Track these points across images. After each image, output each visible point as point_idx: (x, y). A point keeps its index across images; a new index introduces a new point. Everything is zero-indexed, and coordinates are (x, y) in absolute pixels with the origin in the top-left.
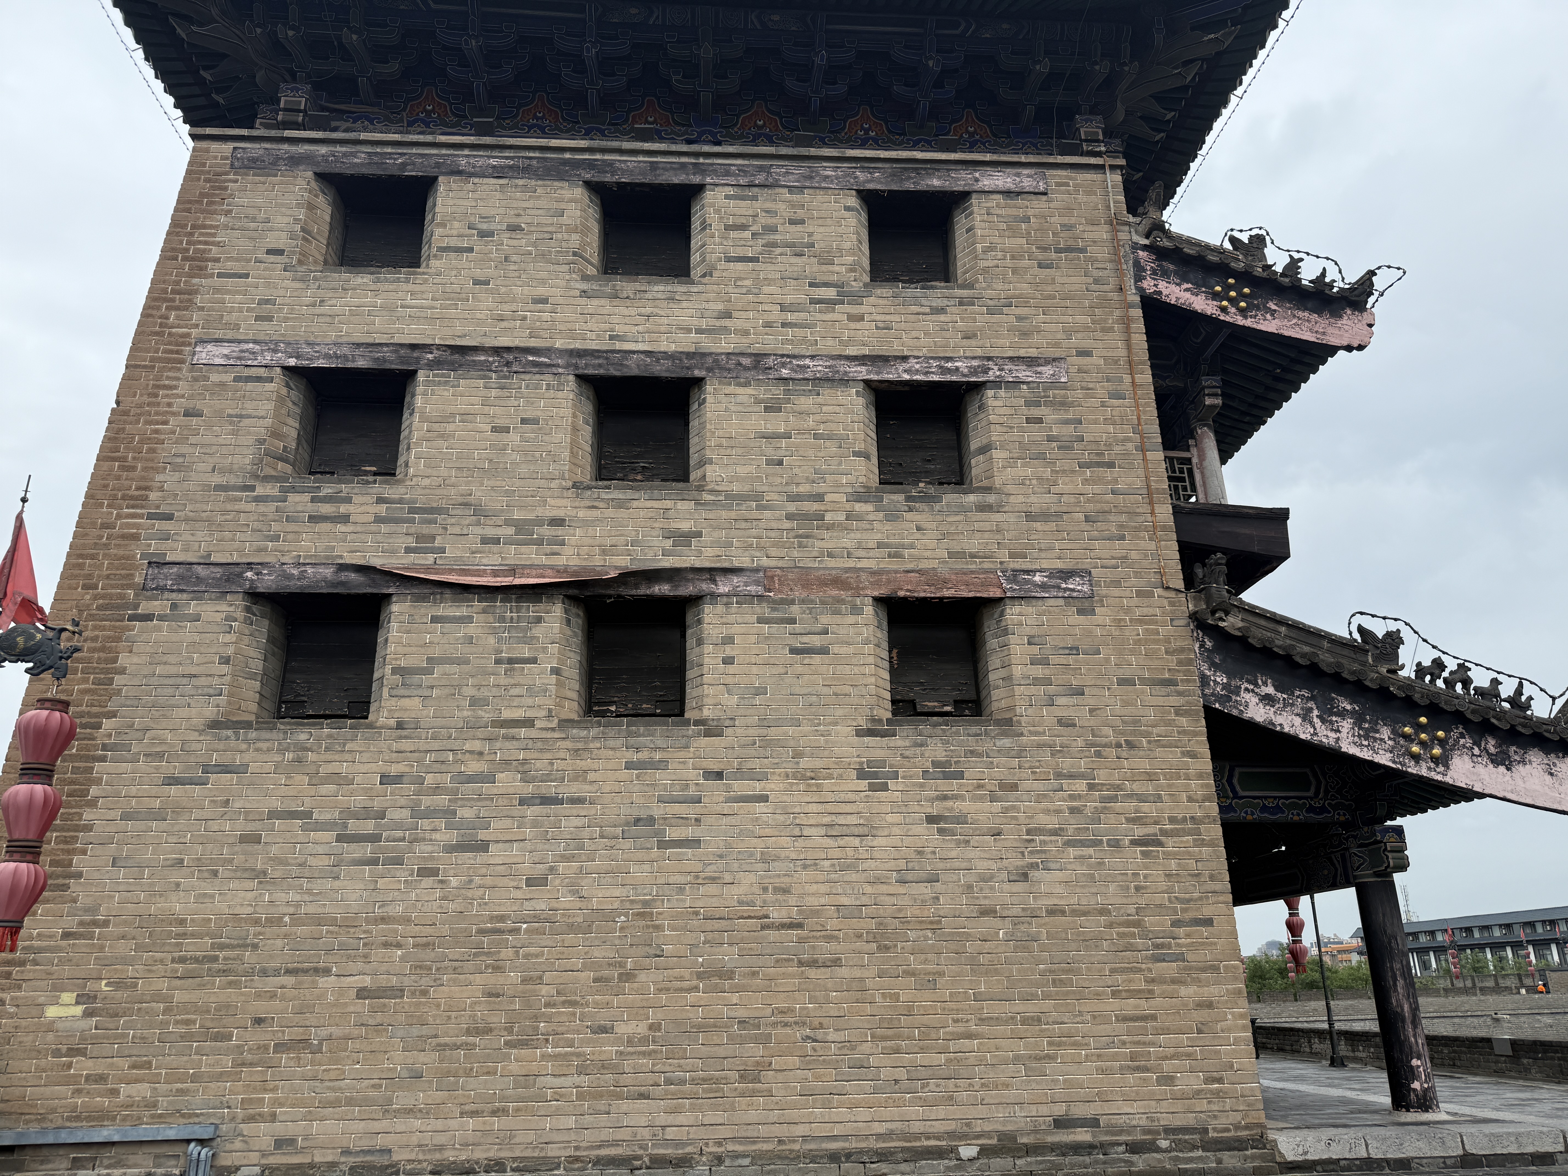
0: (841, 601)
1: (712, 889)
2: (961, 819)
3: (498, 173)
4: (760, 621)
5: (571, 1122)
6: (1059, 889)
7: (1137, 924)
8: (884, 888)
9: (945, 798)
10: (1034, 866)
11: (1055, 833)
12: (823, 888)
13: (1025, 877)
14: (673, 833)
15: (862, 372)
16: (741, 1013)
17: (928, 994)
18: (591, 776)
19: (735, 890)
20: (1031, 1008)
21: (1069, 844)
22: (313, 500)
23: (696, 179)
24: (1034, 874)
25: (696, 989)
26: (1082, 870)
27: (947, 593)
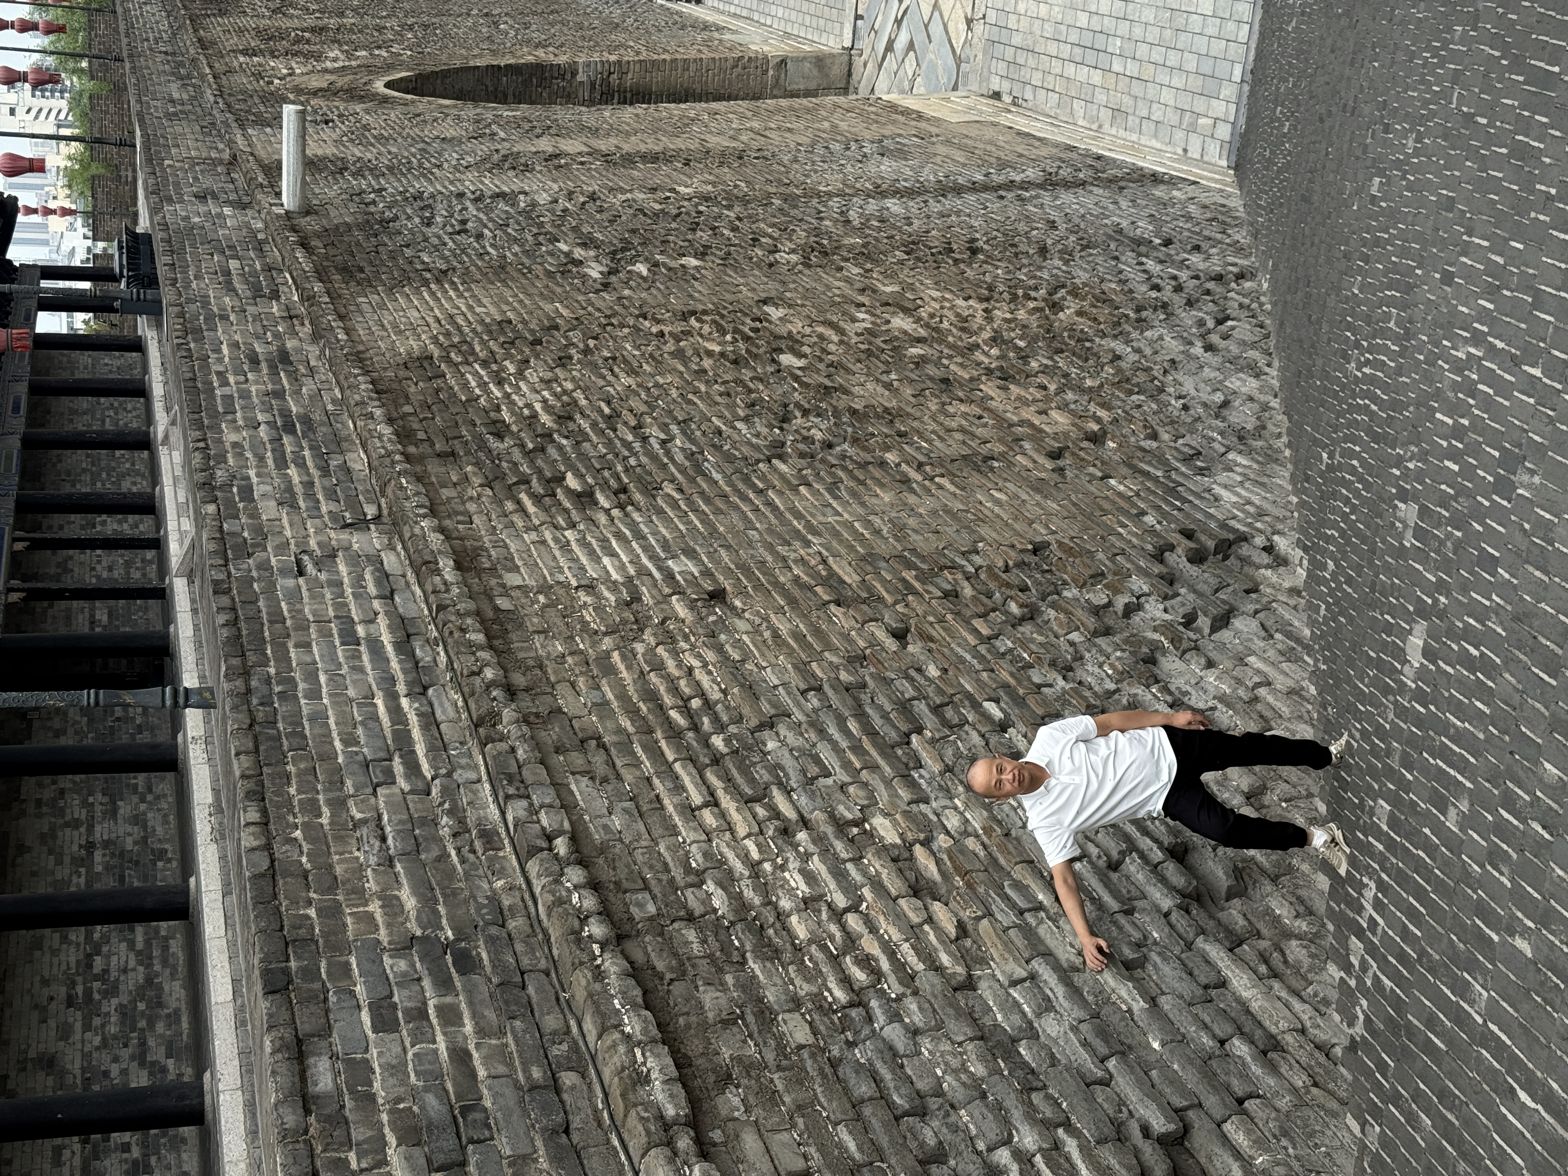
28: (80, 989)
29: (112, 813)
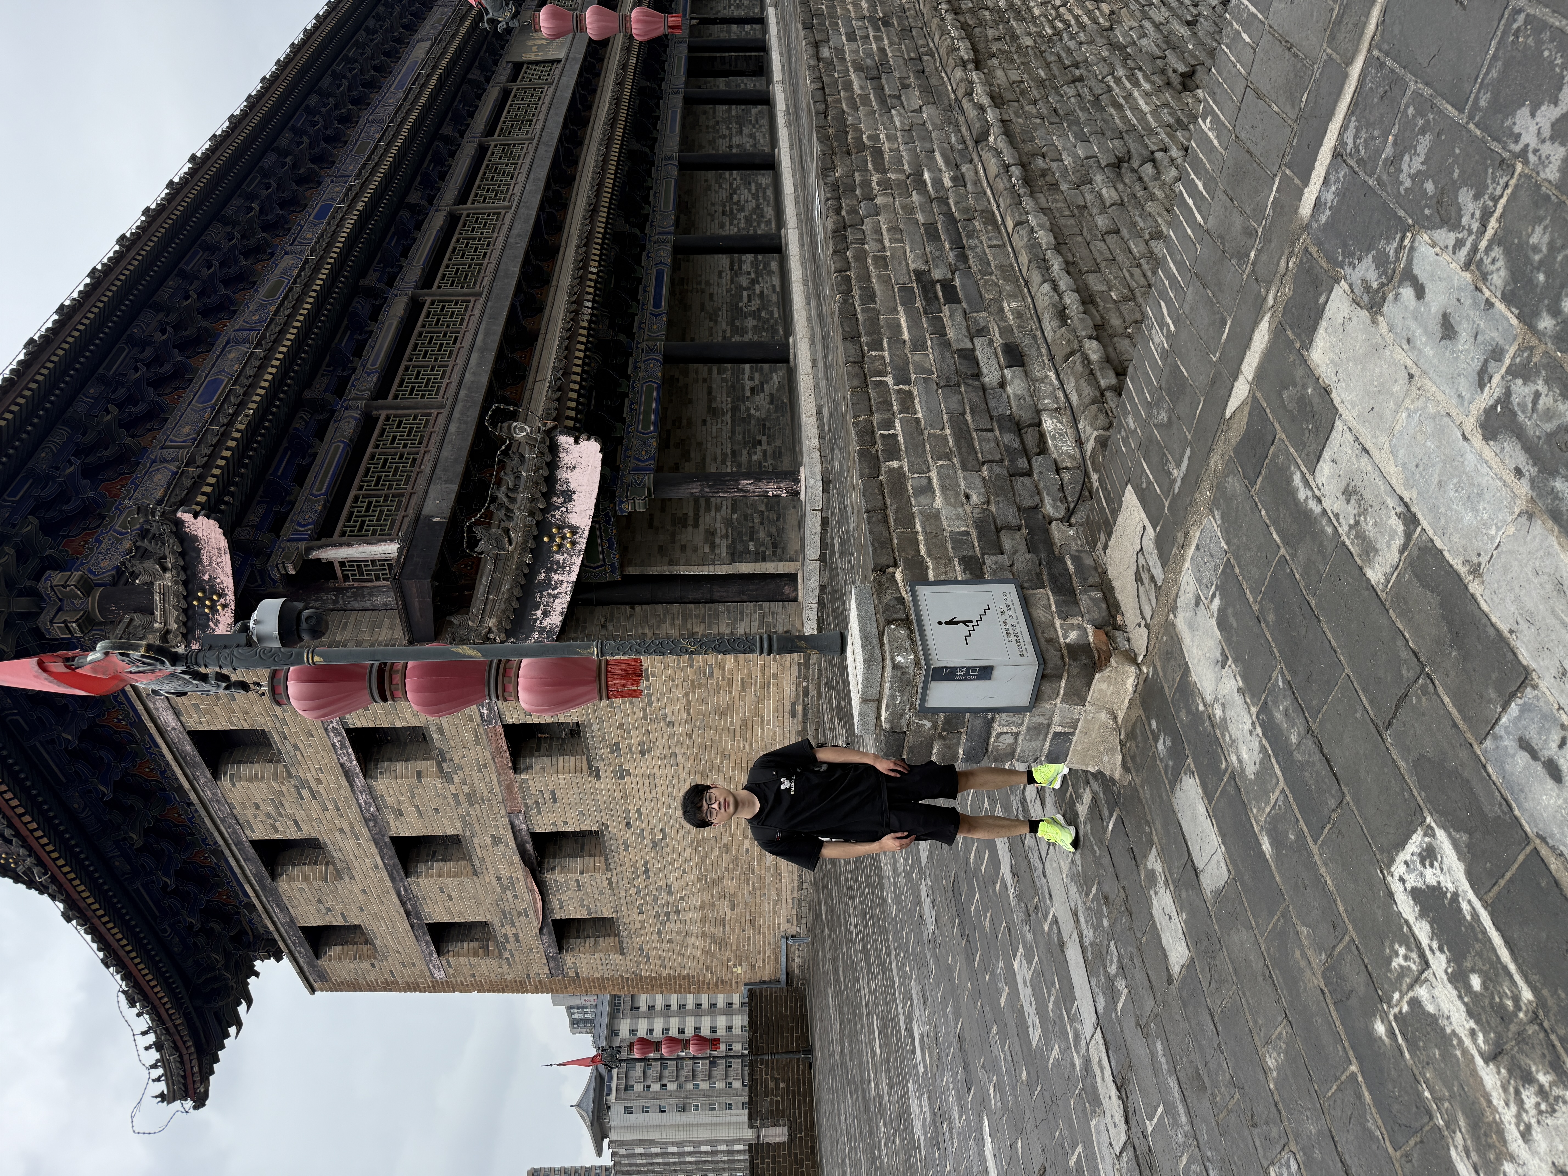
0: (521, 787)
2: (642, 744)
3: (284, 909)
4: (539, 813)
6: (676, 710)
7: (693, 682)
9: (631, 750)
10: (665, 720)
11: (645, 710)
13: (671, 723)
14: (659, 835)
15: (359, 780)
18: (633, 860)
20: (738, 724)
21: (650, 705)
22: (508, 943)
24: (669, 719)
26: (665, 701)
27: (505, 747)
28: (728, 209)
29: (741, 133)
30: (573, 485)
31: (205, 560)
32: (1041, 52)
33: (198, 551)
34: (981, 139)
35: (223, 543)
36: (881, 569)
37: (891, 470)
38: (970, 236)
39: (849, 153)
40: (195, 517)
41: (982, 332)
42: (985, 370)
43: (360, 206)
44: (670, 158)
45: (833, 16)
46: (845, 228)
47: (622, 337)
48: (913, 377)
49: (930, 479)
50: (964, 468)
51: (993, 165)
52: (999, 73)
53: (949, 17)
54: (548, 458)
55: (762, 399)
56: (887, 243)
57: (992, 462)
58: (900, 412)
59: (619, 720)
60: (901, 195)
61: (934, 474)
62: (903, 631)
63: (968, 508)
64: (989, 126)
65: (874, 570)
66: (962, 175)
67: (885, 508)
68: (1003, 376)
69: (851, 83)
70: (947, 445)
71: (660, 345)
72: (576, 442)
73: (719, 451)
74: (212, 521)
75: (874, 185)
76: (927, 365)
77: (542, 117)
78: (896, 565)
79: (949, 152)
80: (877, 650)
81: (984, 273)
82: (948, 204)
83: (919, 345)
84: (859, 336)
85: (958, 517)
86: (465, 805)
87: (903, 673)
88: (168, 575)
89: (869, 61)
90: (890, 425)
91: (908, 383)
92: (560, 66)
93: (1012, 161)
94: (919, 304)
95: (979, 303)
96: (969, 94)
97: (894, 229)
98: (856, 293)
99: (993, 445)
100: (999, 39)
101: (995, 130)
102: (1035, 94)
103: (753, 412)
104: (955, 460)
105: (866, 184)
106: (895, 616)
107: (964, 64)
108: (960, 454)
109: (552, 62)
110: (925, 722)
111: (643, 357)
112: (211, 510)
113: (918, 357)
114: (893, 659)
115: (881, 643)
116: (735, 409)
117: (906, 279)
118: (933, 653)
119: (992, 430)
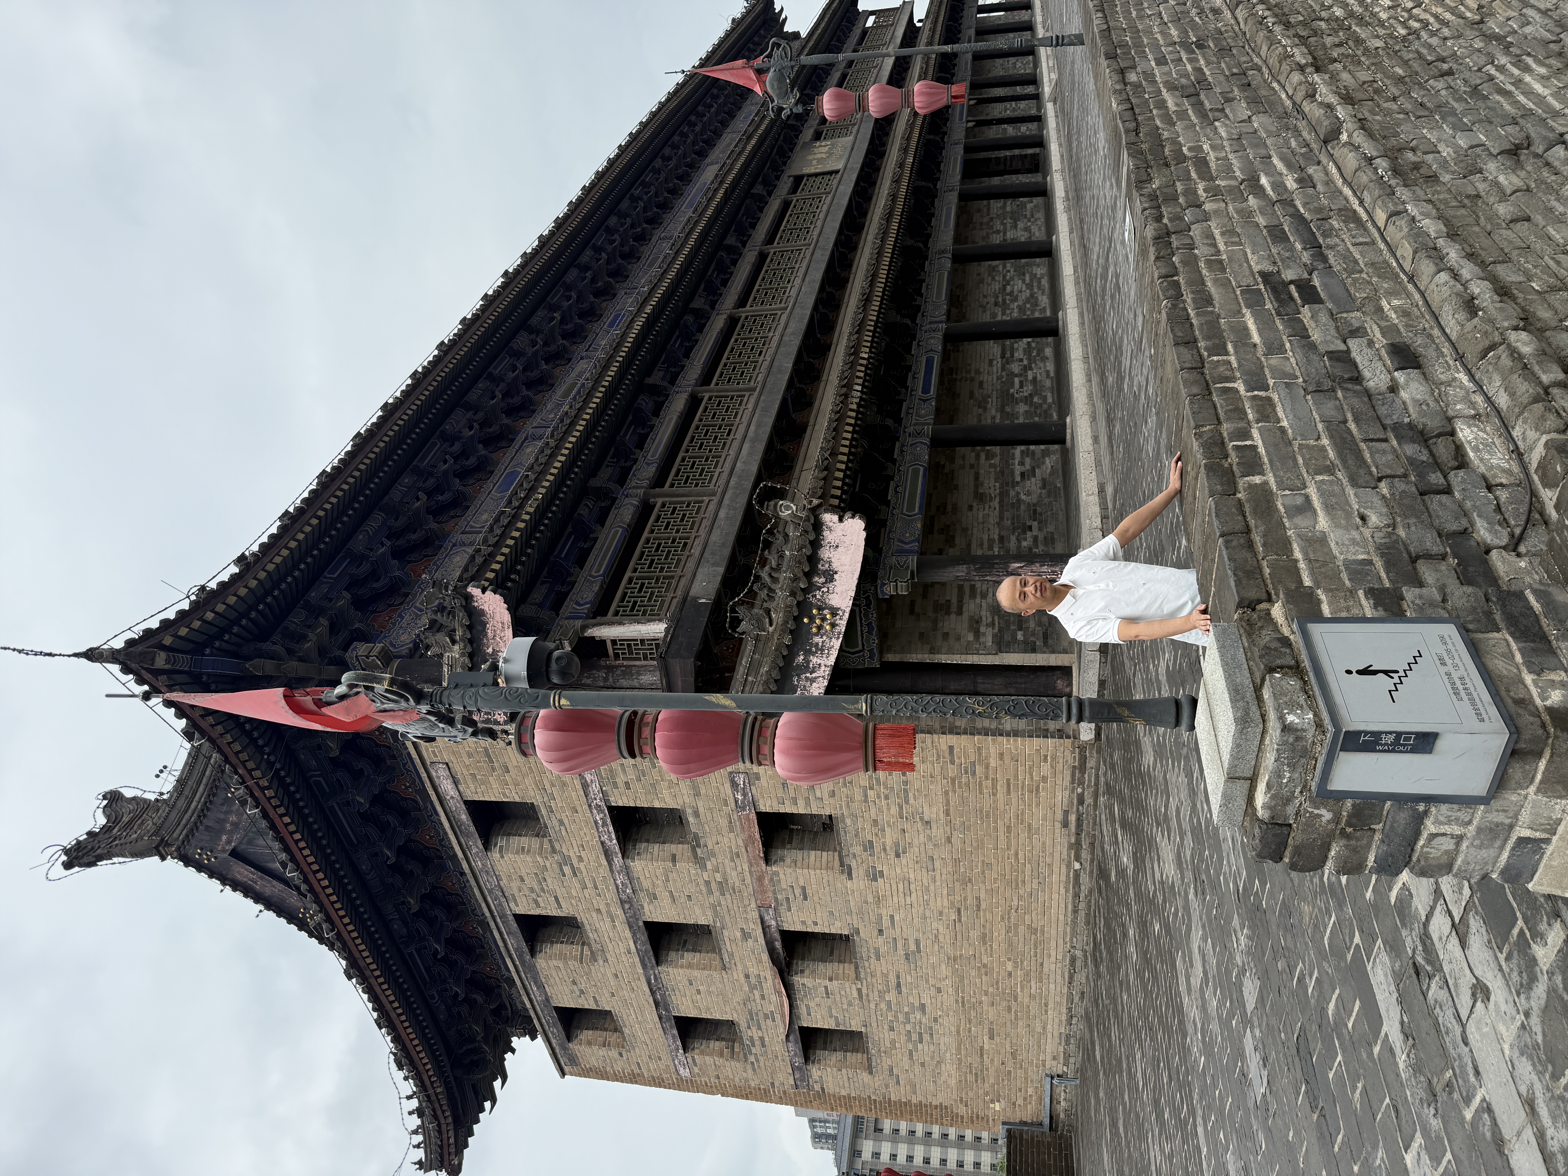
0: (772, 880)
1: (941, 938)
2: (897, 845)
3: (541, 987)
4: (790, 910)
5: (1052, 986)
6: (934, 810)
8: (938, 877)
9: (885, 850)
10: (921, 819)
11: (901, 808)
12: (939, 899)
13: (928, 823)
14: (913, 947)
15: (618, 860)
16: (1003, 932)
17: (995, 867)
18: (885, 971)
19: (941, 929)
20: (1002, 830)
21: (907, 802)
22: (754, 1045)
23: (511, 918)
24: (926, 818)
25: (991, 946)
27: (757, 836)
28: (1000, 299)
29: (1016, 227)
30: (835, 565)
31: (490, 634)
32: (1396, 52)
33: (484, 624)
34: (1331, 137)
35: (507, 617)
36: (1248, 605)
37: (1251, 487)
38: (1325, 235)
39: (1167, 165)
40: (483, 592)
41: (1357, 332)
42: (1367, 374)
43: (648, 309)
44: (943, 252)
45: (1139, 45)
46: (1168, 234)
47: (889, 422)
48: (1271, 382)
49: (1307, 498)
50: (1354, 483)
51: (1351, 160)
52: (1345, 76)
53: (1278, 29)
54: (812, 537)
55: (1033, 484)
56: (1222, 247)
57: (1394, 477)
58: (1258, 421)
59: (874, 817)
60: (1234, 200)
61: (1312, 491)
62: (1293, 683)
63: (1367, 532)
64: (1341, 123)
65: (1239, 606)
66: (1310, 176)
67: (1248, 531)
68: (1393, 379)
69: (1164, 101)
70: (1326, 457)
71: (928, 429)
72: (841, 520)
73: (985, 537)
74: (498, 596)
75: (1201, 192)
76: (1288, 369)
77: (819, 223)
78: (1269, 600)
79: (1290, 156)
80: (1254, 708)
81: (1350, 272)
82: (1295, 206)
83: (1274, 348)
84: (1195, 341)
85: (1354, 542)
86: (717, 894)
87: (1298, 739)
88: (456, 647)
89: (1184, 81)
90: (1245, 434)
91: (1266, 388)
92: (839, 176)
93: (1375, 154)
94: (1268, 306)
95: (1348, 303)
96: (1311, 95)
97: (1229, 233)
98: (1188, 297)
99: (1390, 457)
100: (1340, 45)
101: (1349, 125)
102: (1394, 91)
103: (1023, 497)
104: (1340, 475)
105: (1191, 192)
106: (1279, 662)
107: (1301, 68)
108: (1346, 467)
109: (831, 173)
110: (1323, 812)
111: (910, 441)
112: (498, 586)
113: (1274, 360)
114: (1281, 718)
115: (1259, 699)
116: (1003, 494)
117: (1250, 281)
118: (1343, 712)
119: (1386, 440)
